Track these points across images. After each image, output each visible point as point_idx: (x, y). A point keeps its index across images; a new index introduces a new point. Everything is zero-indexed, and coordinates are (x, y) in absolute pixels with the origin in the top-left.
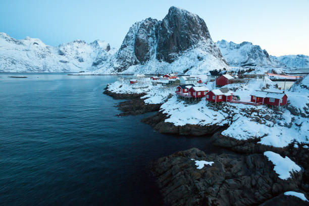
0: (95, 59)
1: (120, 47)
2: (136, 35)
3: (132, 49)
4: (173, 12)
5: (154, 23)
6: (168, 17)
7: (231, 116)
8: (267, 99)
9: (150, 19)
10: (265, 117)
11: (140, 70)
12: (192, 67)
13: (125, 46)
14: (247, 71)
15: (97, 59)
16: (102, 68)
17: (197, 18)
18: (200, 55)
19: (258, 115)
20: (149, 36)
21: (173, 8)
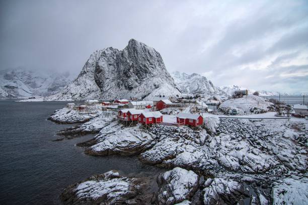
0: (51, 85)
1: (79, 73)
2: (97, 63)
3: (91, 76)
4: (133, 43)
5: (115, 53)
6: (128, 48)
7: (158, 136)
8: (187, 120)
9: (111, 48)
10: (184, 136)
11: (99, 96)
12: (149, 94)
13: (85, 73)
14: (194, 97)
15: (53, 84)
16: (57, 94)
17: (154, 52)
18: (156, 84)
19: (179, 135)
20: (110, 65)
21: (133, 40)
